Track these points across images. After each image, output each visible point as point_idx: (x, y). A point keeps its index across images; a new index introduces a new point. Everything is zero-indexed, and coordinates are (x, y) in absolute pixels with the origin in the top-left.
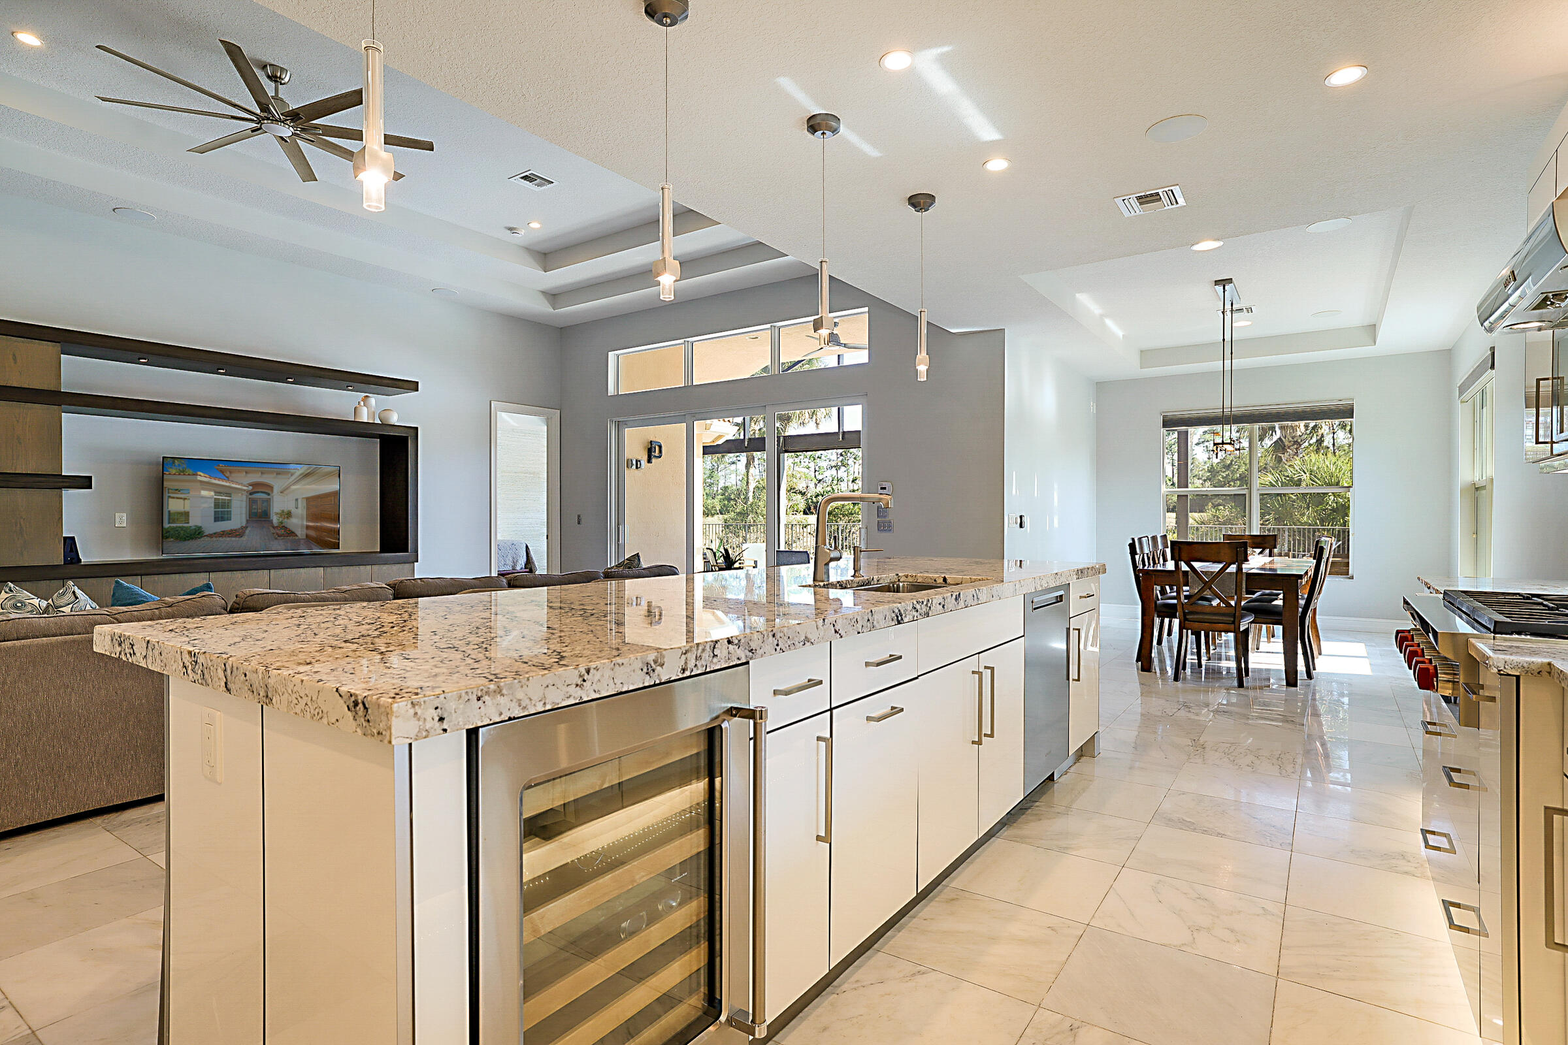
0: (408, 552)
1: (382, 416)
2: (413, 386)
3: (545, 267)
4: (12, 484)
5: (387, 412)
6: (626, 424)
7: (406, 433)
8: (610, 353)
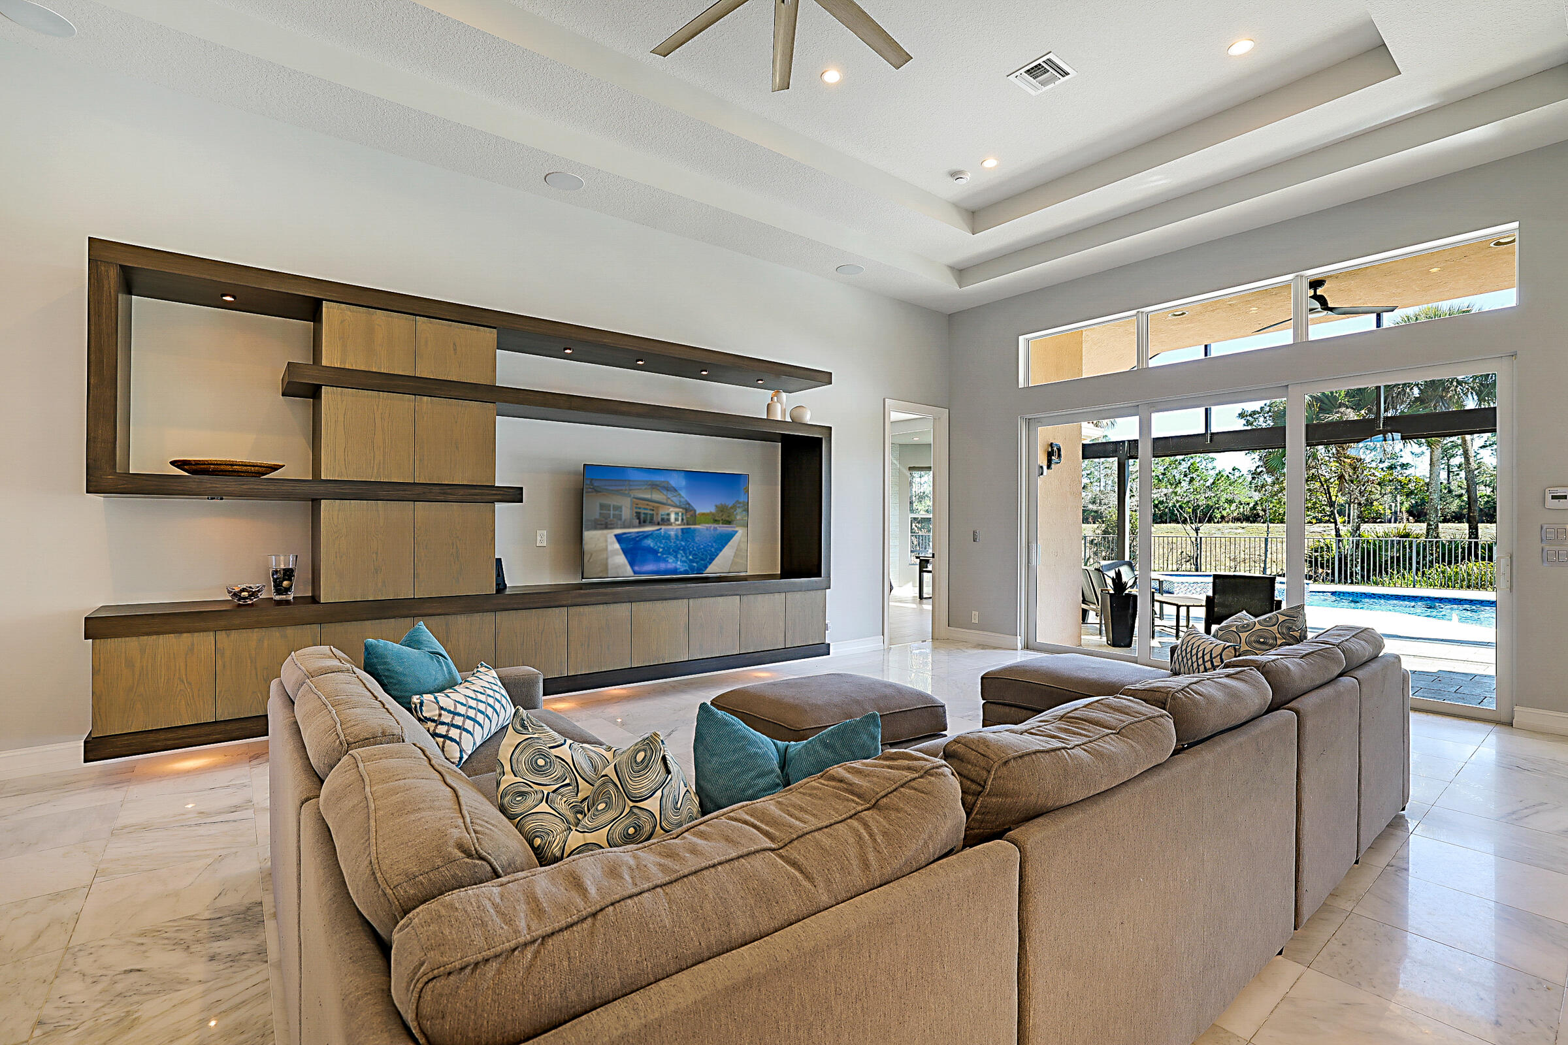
0: (821, 577)
1: (795, 414)
2: (825, 378)
3: (973, 229)
4: (450, 497)
5: (801, 409)
6: (1040, 422)
7: (820, 434)
8: (1020, 337)
